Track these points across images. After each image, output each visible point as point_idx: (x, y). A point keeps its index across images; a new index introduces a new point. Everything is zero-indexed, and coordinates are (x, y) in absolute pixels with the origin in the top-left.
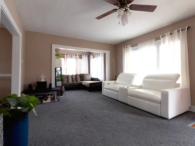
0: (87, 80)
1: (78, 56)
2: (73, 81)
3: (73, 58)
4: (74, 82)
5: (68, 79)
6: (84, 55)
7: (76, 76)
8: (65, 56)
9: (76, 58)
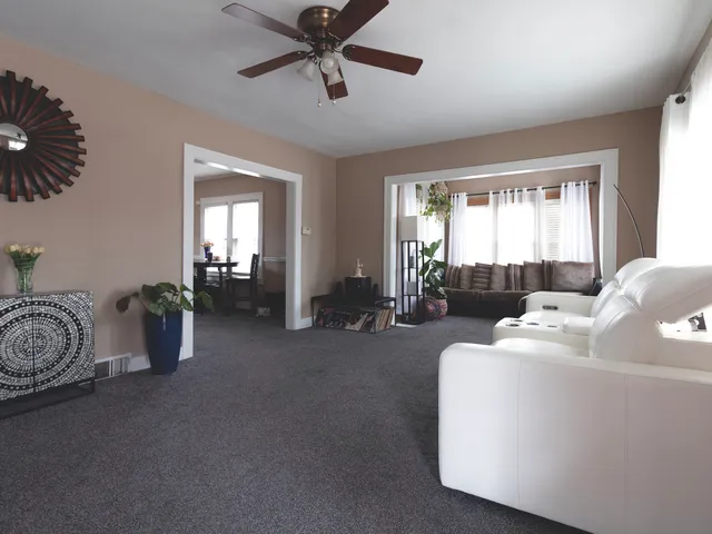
0: (568, 286)
1: (541, 192)
2: (508, 286)
3: (521, 201)
4: (513, 291)
5: (489, 278)
6: (570, 184)
7: (524, 268)
8: (491, 195)
9: (533, 199)
